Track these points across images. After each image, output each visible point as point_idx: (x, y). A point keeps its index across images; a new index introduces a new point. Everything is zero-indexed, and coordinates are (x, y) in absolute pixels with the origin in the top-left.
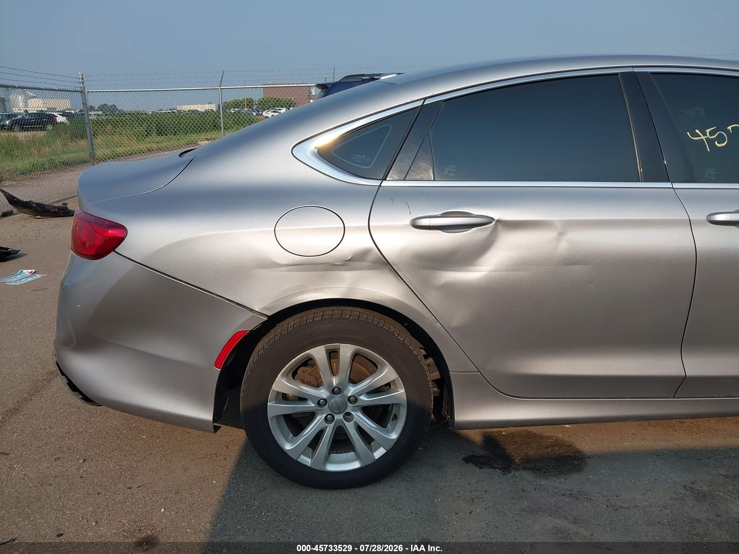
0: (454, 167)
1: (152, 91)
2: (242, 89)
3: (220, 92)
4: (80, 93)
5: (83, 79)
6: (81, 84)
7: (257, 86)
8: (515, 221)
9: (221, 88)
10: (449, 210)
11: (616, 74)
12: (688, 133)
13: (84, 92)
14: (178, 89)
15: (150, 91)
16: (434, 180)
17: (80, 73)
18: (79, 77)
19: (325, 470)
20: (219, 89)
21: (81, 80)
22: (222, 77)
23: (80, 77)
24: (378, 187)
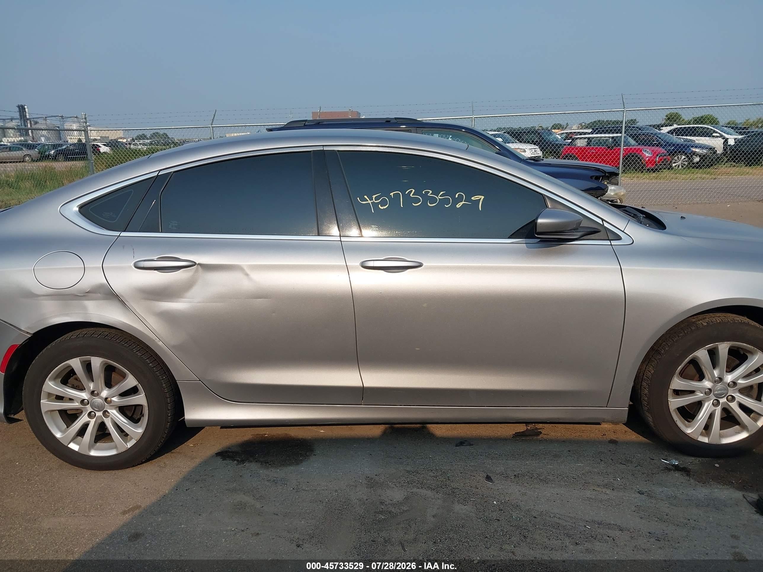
0: (176, 222)
1: (149, 129)
2: (236, 127)
3: (212, 130)
4: (83, 132)
5: (85, 119)
6: (84, 123)
7: (246, 125)
8: (215, 264)
9: (212, 126)
10: (164, 255)
11: (310, 151)
12: (358, 198)
13: (86, 130)
14: (173, 127)
15: (147, 129)
16: (162, 232)
17: (84, 113)
18: (82, 117)
19: (89, 455)
20: (211, 127)
21: (84, 120)
22: (214, 116)
23: (84, 116)
24: (117, 237)
